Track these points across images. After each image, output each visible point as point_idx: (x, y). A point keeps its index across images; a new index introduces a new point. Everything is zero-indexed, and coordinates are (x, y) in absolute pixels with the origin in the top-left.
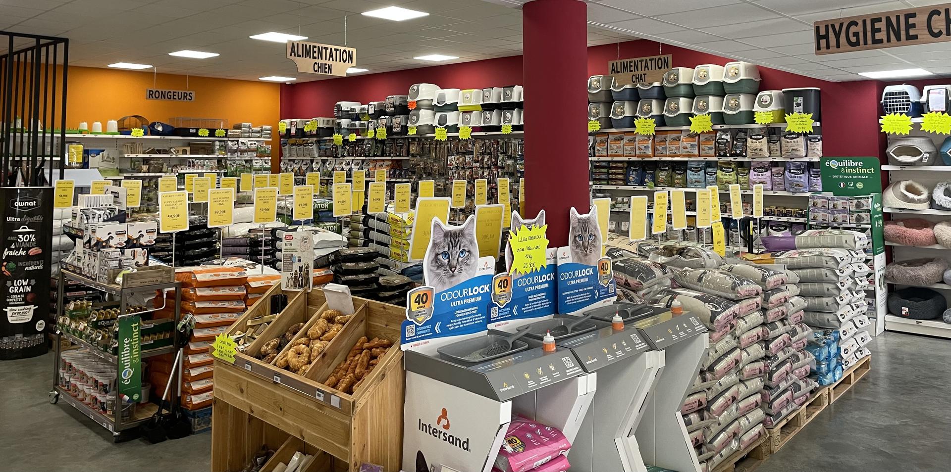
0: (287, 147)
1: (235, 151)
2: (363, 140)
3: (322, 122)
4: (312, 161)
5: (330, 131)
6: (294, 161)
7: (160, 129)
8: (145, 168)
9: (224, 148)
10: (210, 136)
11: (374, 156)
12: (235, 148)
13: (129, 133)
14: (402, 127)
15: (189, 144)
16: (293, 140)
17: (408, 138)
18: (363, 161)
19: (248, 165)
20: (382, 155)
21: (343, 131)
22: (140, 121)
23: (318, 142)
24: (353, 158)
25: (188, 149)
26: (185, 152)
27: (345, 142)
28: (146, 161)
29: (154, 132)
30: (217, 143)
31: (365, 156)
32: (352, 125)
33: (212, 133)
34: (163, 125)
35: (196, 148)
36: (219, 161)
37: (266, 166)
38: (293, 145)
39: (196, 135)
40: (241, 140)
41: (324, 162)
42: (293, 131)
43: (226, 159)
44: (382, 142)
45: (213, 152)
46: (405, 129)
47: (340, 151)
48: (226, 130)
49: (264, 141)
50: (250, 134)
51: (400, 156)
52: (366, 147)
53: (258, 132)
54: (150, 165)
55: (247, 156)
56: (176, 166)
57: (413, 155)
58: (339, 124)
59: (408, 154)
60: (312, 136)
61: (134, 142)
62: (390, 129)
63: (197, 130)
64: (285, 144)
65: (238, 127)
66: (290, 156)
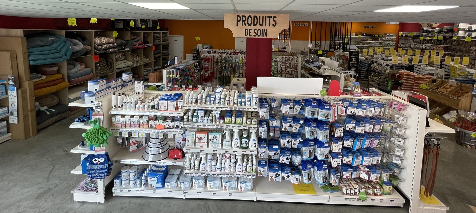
0: (401, 40)
1: (385, 40)
2: (432, 39)
3: (415, 33)
4: (410, 44)
5: (419, 36)
6: (403, 44)
7: (365, 35)
8: (361, 44)
9: (382, 39)
10: (378, 36)
11: (436, 44)
12: (385, 39)
13: (358, 36)
14: (450, 36)
15: (372, 38)
16: (403, 38)
17: (452, 40)
18: (431, 46)
19: (388, 44)
20: (440, 44)
21: (424, 36)
22: (360, 33)
23: (413, 39)
24: (427, 44)
25: (372, 40)
26: (371, 40)
27: (425, 40)
28: (361, 42)
29: (364, 36)
30: (380, 38)
31: (433, 44)
32: (427, 35)
33: (379, 36)
34: (366, 34)
35: (374, 39)
36: (380, 43)
37: (394, 44)
38: (403, 39)
39: (374, 36)
40: (387, 38)
41: (415, 45)
42: (404, 35)
43: (382, 42)
44: (441, 40)
45: (378, 40)
46: (451, 37)
47: (422, 42)
48: (383, 35)
49: (394, 38)
50: (389, 36)
51: (448, 45)
52: (433, 41)
53: (392, 35)
54: (362, 43)
55: (388, 42)
56: (369, 44)
57: (454, 45)
58: (423, 34)
59: (452, 44)
60: (411, 37)
61: (359, 38)
62: (444, 37)
63: (375, 35)
64: (400, 39)
65: (386, 34)
66: (402, 42)
